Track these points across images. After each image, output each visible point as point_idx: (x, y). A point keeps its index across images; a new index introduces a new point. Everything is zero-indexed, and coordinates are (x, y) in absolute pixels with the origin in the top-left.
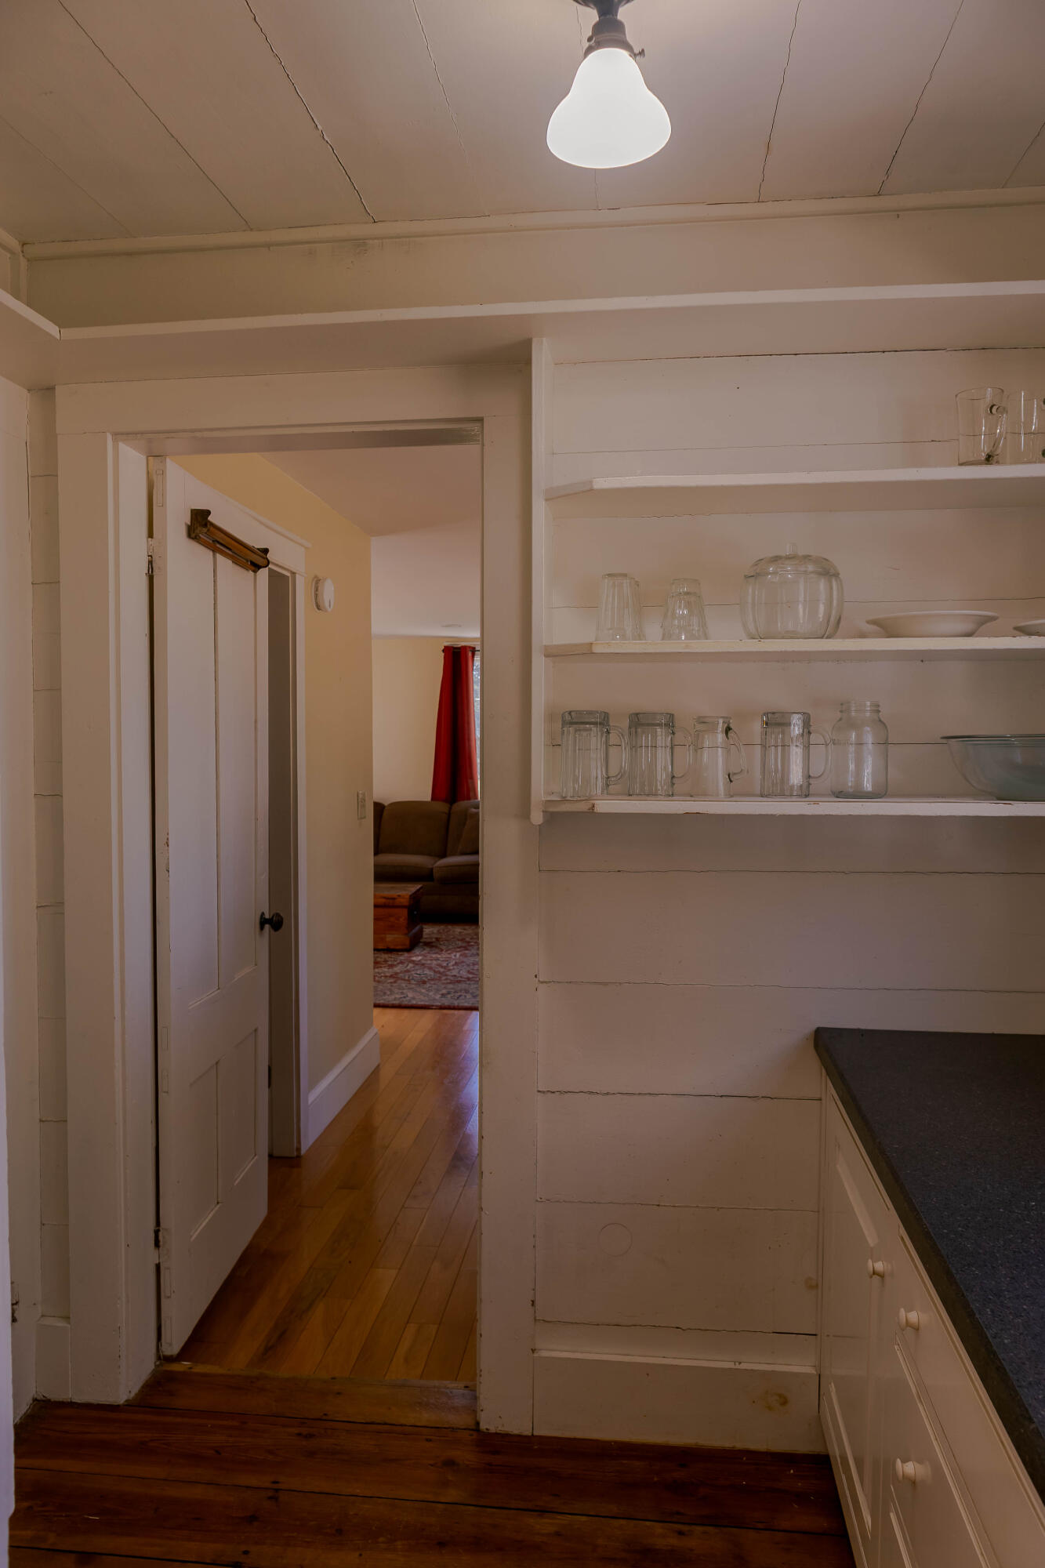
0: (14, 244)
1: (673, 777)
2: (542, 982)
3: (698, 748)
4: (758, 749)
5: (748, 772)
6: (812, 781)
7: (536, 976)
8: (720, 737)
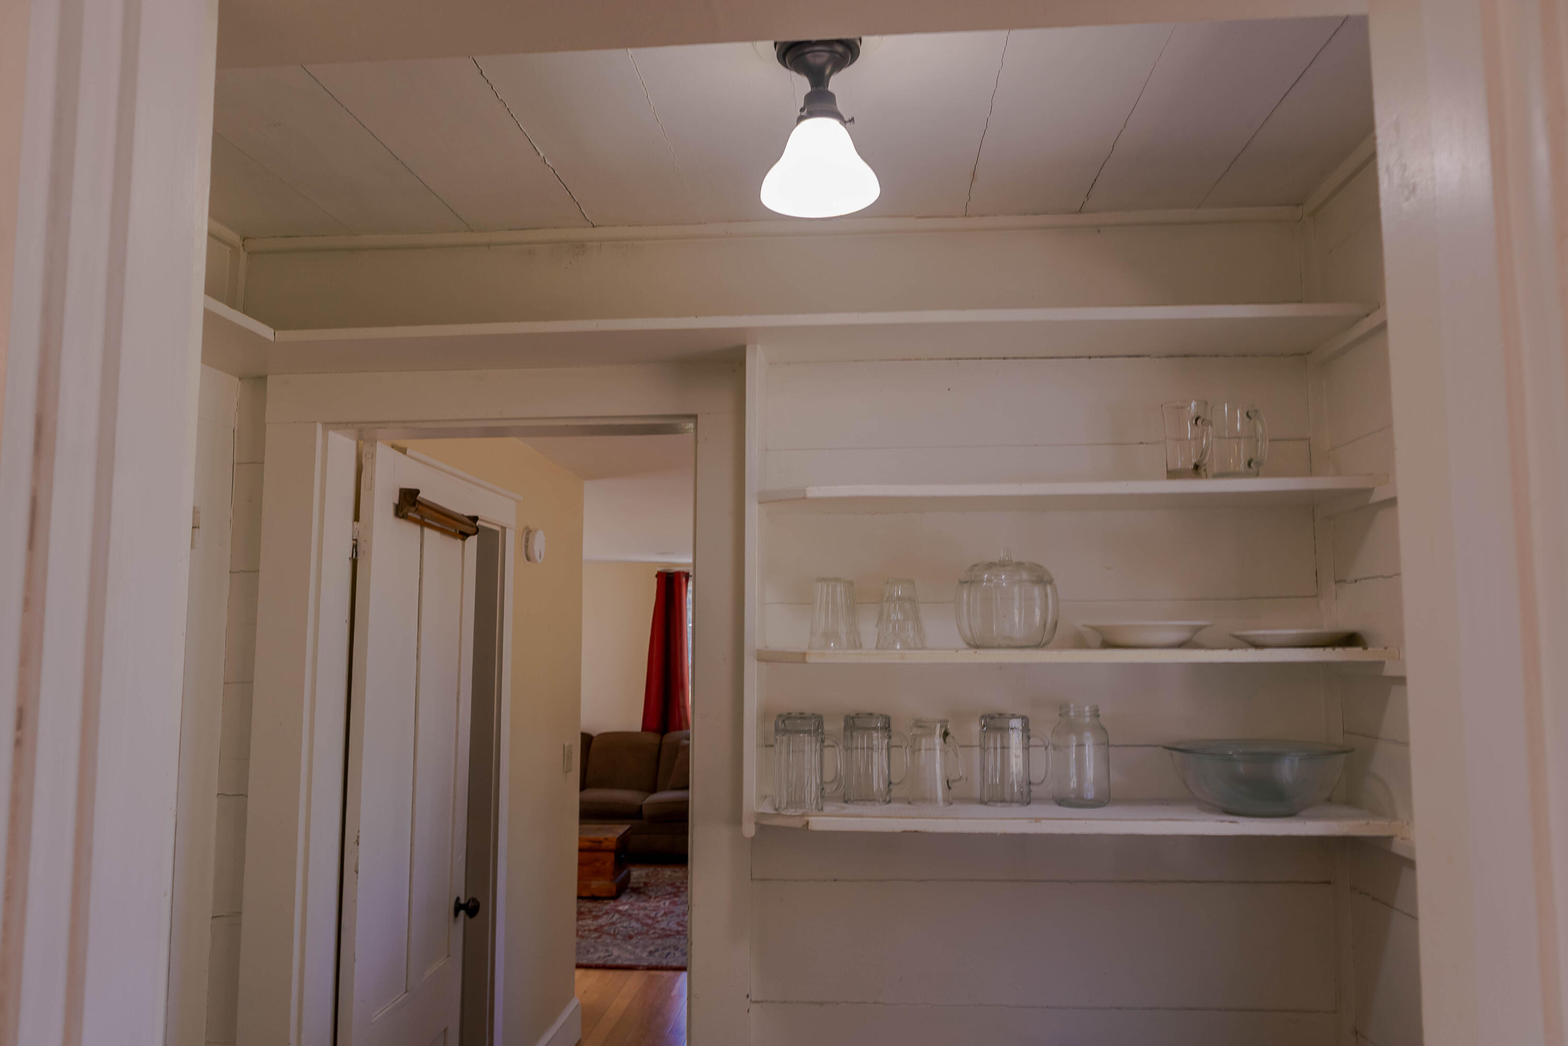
0: (235, 238)
1: (890, 783)
2: (754, 1002)
3: (915, 751)
4: (977, 751)
5: (967, 780)
6: (1032, 788)
7: (748, 996)
8: (938, 740)
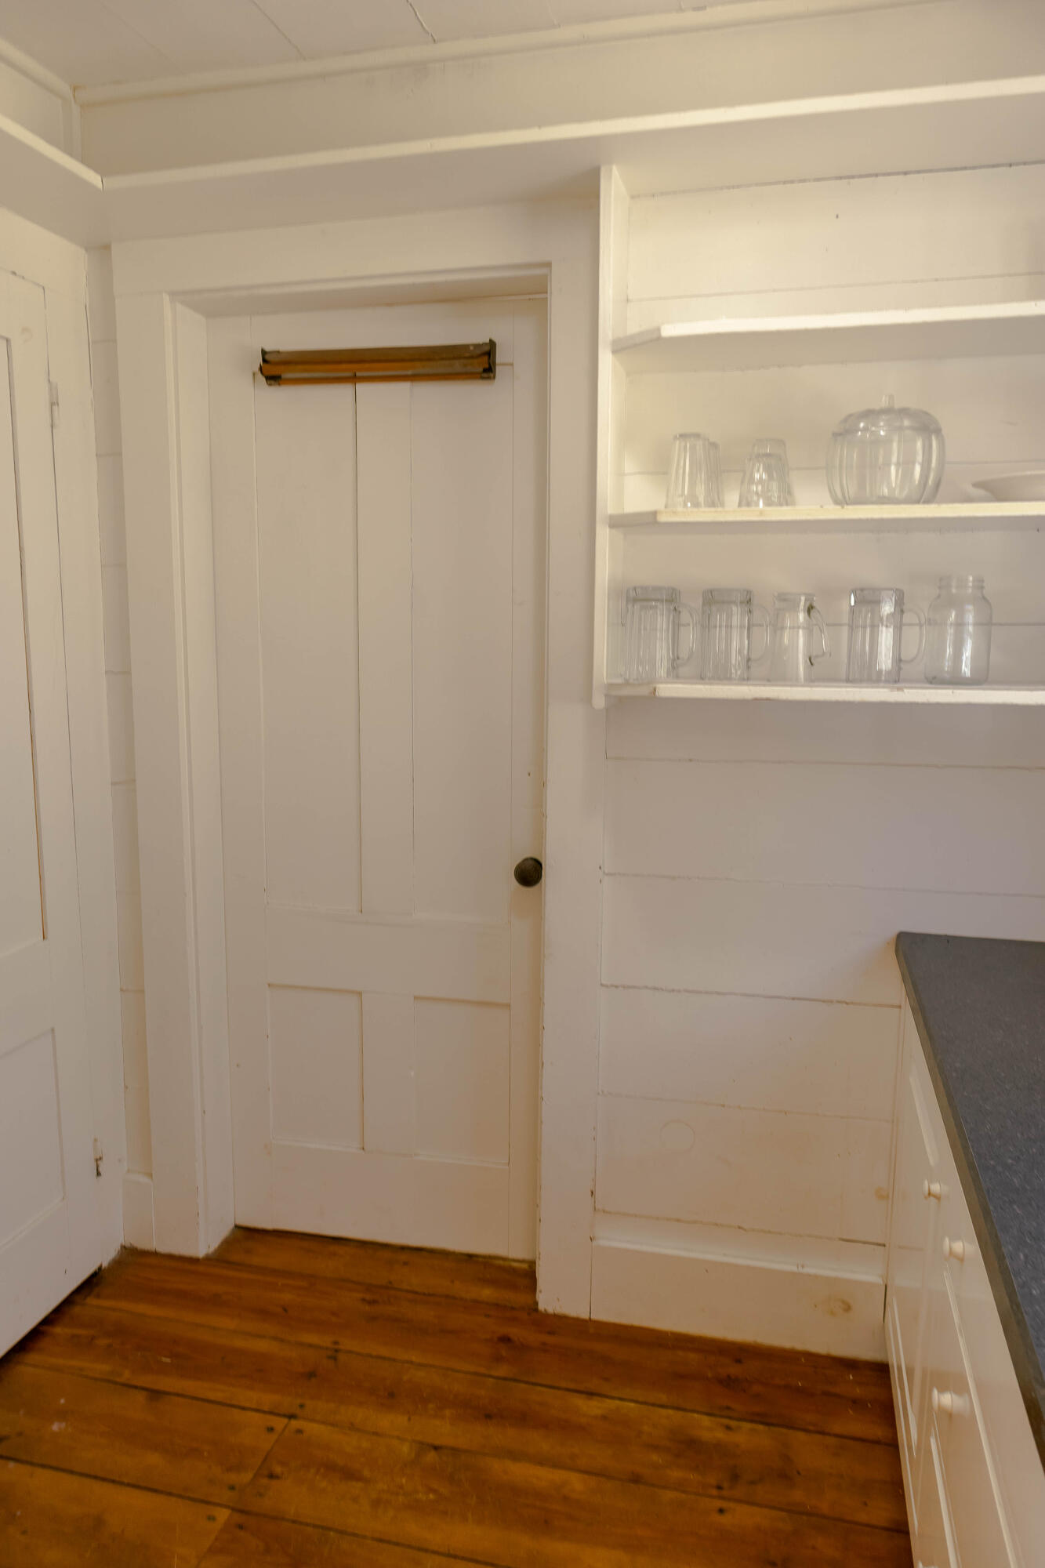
1: (749, 660)
2: (607, 874)
3: (778, 628)
4: (845, 630)
5: (830, 655)
6: (902, 665)
7: (600, 868)
8: (802, 616)
